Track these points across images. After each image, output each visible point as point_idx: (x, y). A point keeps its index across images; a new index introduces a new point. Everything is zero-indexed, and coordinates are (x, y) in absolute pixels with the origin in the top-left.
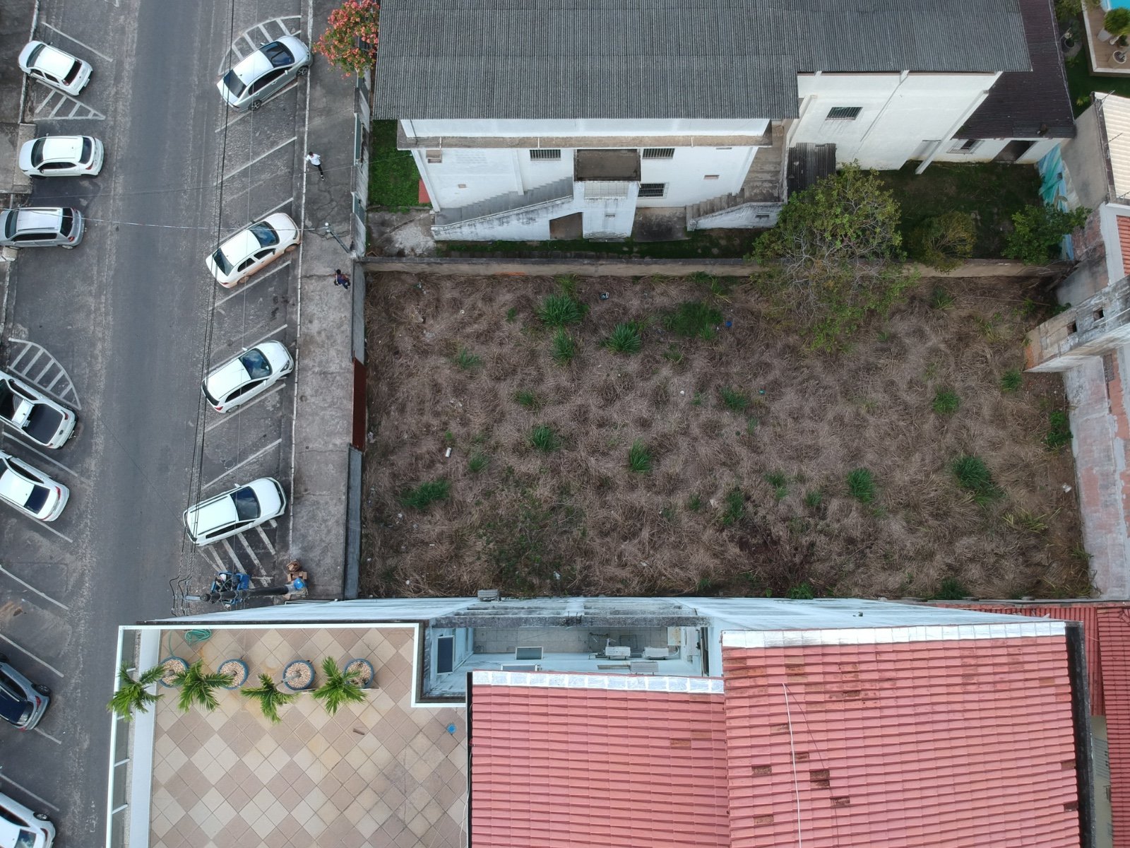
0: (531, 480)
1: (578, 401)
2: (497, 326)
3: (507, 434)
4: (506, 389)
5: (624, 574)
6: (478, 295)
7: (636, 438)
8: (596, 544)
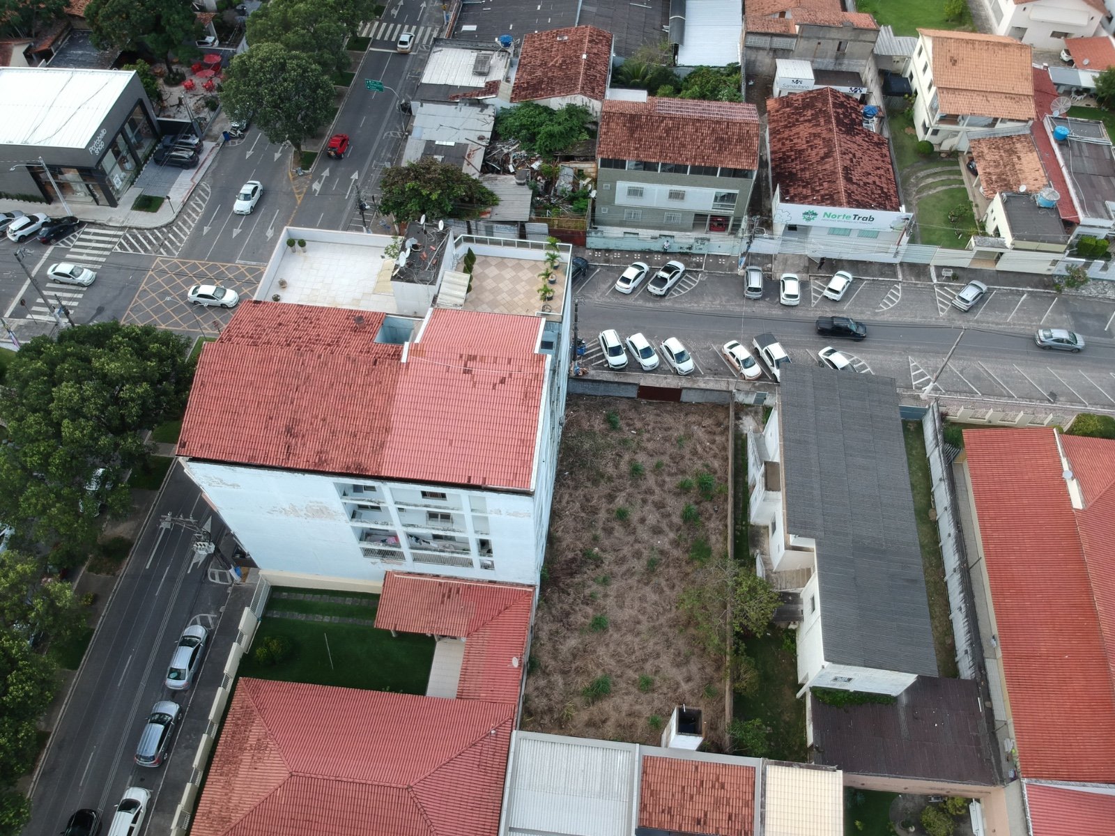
0: (616, 466)
1: (657, 490)
2: (701, 458)
3: (641, 458)
4: (666, 459)
5: (564, 501)
6: (717, 452)
7: (634, 517)
8: (580, 492)
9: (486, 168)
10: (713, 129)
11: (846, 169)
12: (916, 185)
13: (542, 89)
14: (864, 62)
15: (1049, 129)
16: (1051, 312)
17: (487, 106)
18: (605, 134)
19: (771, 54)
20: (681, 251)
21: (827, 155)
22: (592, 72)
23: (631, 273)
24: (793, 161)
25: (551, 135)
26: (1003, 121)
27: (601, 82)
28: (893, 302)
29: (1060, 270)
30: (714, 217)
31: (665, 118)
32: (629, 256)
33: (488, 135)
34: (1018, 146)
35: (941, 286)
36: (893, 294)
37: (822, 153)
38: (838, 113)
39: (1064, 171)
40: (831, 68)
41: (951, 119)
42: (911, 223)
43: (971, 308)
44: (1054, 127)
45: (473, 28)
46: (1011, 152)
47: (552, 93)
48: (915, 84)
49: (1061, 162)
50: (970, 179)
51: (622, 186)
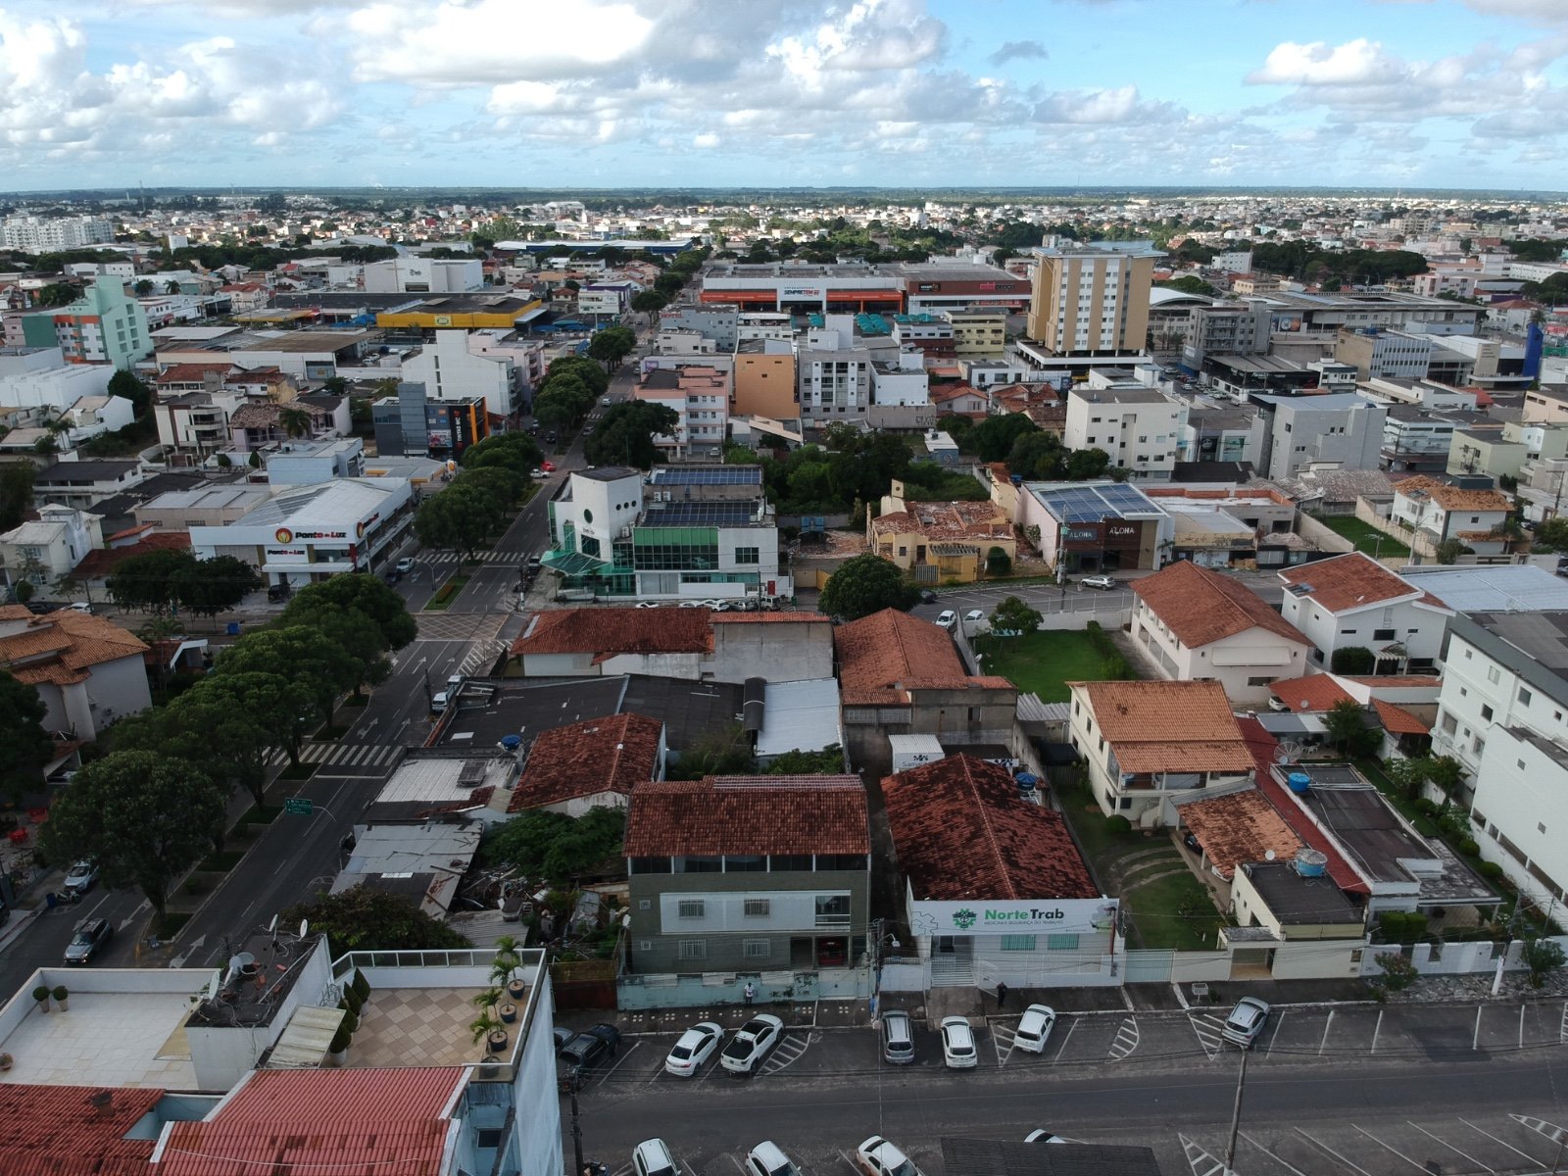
9: (458, 904)
10: (798, 804)
11: (1004, 849)
12: (1120, 875)
13: (556, 792)
14: (1008, 732)
15: (1281, 781)
16: (1381, 1033)
17: (470, 822)
18: (636, 823)
19: (882, 731)
20: (776, 999)
21: (975, 835)
22: (630, 764)
23: (690, 1040)
24: (927, 848)
25: (568, 851)
26: (1214, 775)
27: (643, 775)
28: (1129, 1047)
29: (1369, 967)
30: (822, 941)
31: (725, 795)
32: (689, 1016)
33: (468, 859)
34: (1246, 805)
35: (1199, 1014)
36: (1124, 1034)
37: (967, 833)
38: (981, 784)
39: (1322, 828)
40: (965, 742)
41: (1142, 780)
42: (1120, 915)
43: (1255, 1040)
44: (1286, 777)
45: (469, 735)
46: (1239, 814)
47: (570, 794)
48: (1083, 750)
49: (1314, 819)
50: (1195, 862)
51: (670, 901)
